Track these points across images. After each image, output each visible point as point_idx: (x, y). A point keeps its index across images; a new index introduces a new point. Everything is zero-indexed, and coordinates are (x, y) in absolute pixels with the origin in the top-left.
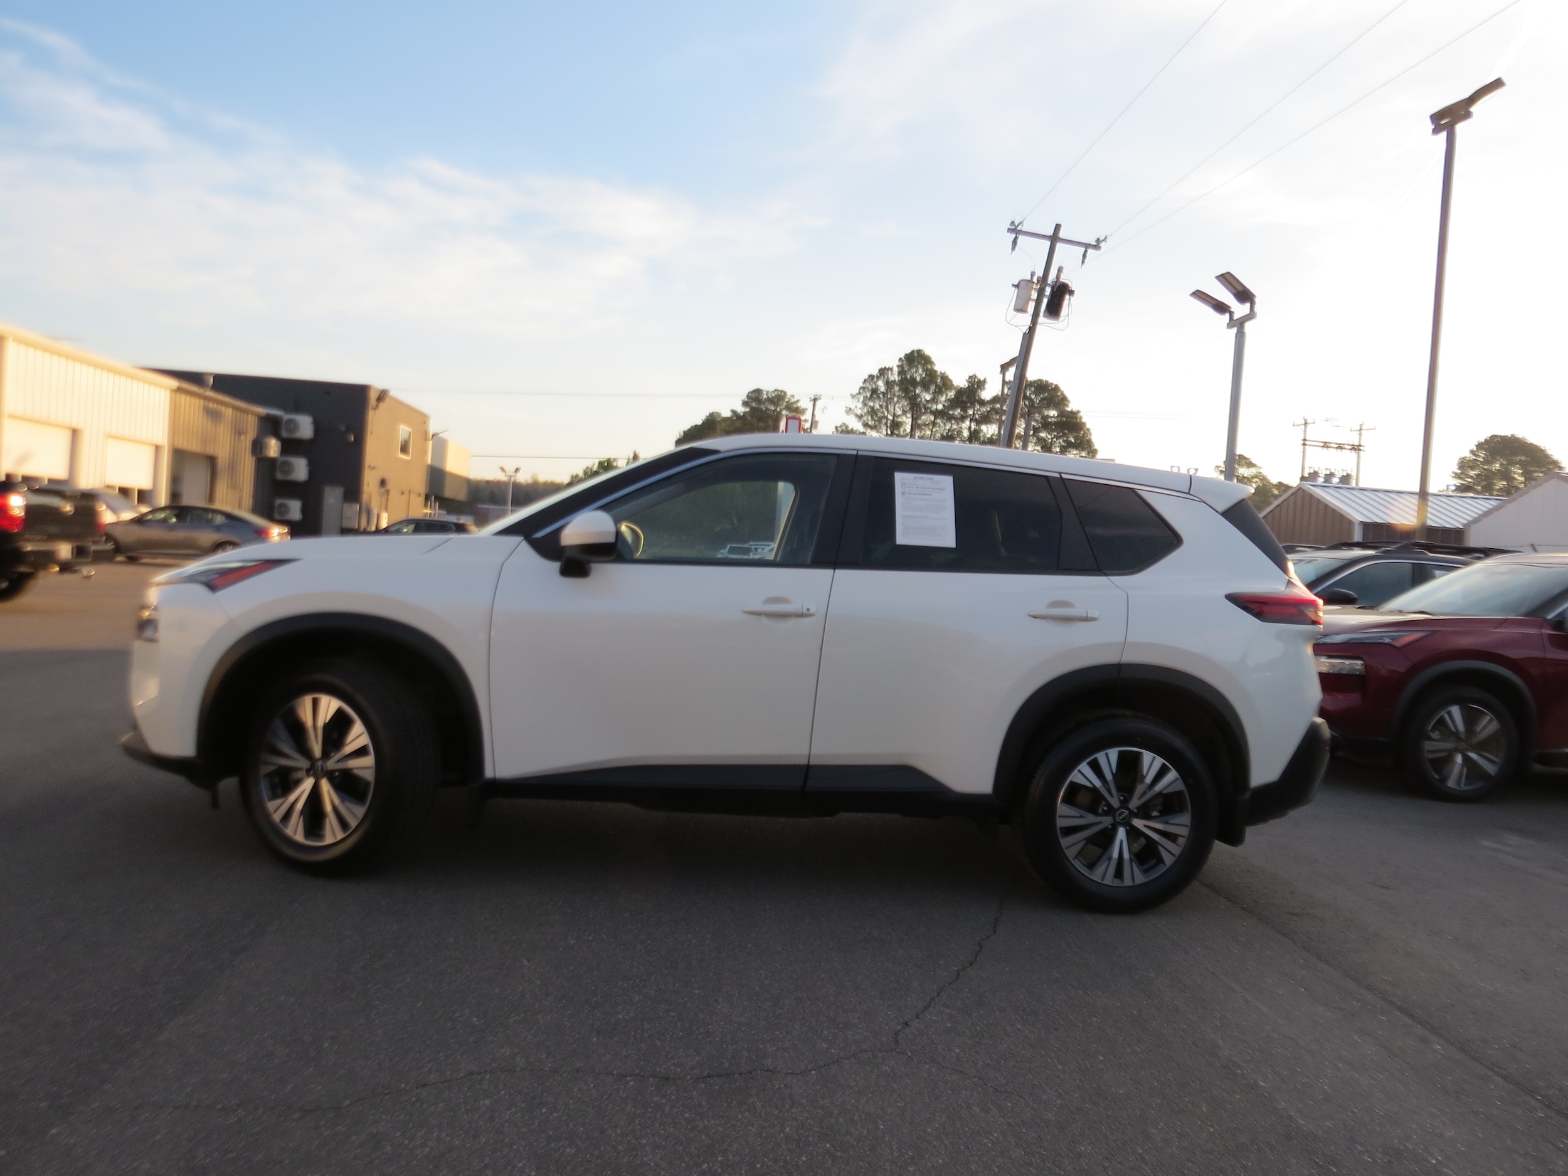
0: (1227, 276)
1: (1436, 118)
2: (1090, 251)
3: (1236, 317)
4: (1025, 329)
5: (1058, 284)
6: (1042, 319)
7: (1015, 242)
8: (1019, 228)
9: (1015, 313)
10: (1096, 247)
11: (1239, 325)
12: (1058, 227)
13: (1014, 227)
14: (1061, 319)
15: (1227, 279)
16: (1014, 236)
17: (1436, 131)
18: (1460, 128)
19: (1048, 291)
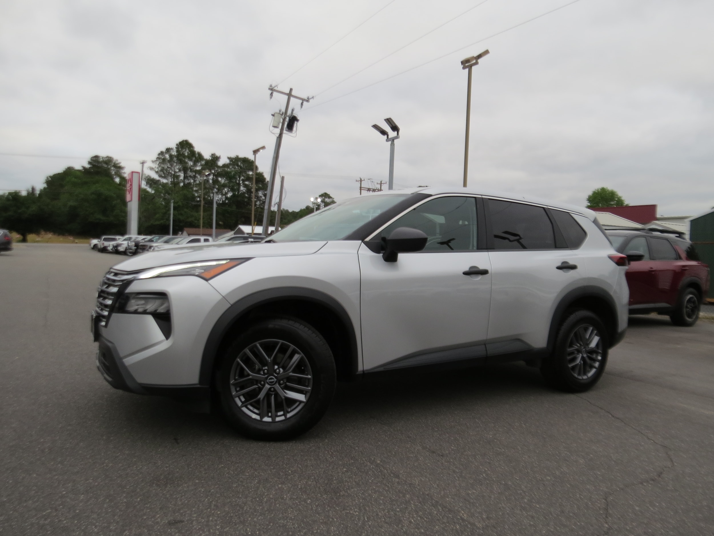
0: (389, 120)
1: (462, 63)
2: (305, 103)
3: (390, 137)
4: (278, 135)
5: (292, 116)
6: (285, 131)
7: (272, 94)
8: (274, 89)
9: (273, 128)
10: (308, 101)
11: (393, 140)
12: (291, 90)
13: (272, 88)
14: (293, 132)
15: (389, 121)
16: (271, 91)
17: (464, 68)
18: (473, 68)
19: (287, 119)
